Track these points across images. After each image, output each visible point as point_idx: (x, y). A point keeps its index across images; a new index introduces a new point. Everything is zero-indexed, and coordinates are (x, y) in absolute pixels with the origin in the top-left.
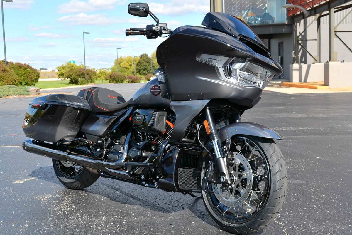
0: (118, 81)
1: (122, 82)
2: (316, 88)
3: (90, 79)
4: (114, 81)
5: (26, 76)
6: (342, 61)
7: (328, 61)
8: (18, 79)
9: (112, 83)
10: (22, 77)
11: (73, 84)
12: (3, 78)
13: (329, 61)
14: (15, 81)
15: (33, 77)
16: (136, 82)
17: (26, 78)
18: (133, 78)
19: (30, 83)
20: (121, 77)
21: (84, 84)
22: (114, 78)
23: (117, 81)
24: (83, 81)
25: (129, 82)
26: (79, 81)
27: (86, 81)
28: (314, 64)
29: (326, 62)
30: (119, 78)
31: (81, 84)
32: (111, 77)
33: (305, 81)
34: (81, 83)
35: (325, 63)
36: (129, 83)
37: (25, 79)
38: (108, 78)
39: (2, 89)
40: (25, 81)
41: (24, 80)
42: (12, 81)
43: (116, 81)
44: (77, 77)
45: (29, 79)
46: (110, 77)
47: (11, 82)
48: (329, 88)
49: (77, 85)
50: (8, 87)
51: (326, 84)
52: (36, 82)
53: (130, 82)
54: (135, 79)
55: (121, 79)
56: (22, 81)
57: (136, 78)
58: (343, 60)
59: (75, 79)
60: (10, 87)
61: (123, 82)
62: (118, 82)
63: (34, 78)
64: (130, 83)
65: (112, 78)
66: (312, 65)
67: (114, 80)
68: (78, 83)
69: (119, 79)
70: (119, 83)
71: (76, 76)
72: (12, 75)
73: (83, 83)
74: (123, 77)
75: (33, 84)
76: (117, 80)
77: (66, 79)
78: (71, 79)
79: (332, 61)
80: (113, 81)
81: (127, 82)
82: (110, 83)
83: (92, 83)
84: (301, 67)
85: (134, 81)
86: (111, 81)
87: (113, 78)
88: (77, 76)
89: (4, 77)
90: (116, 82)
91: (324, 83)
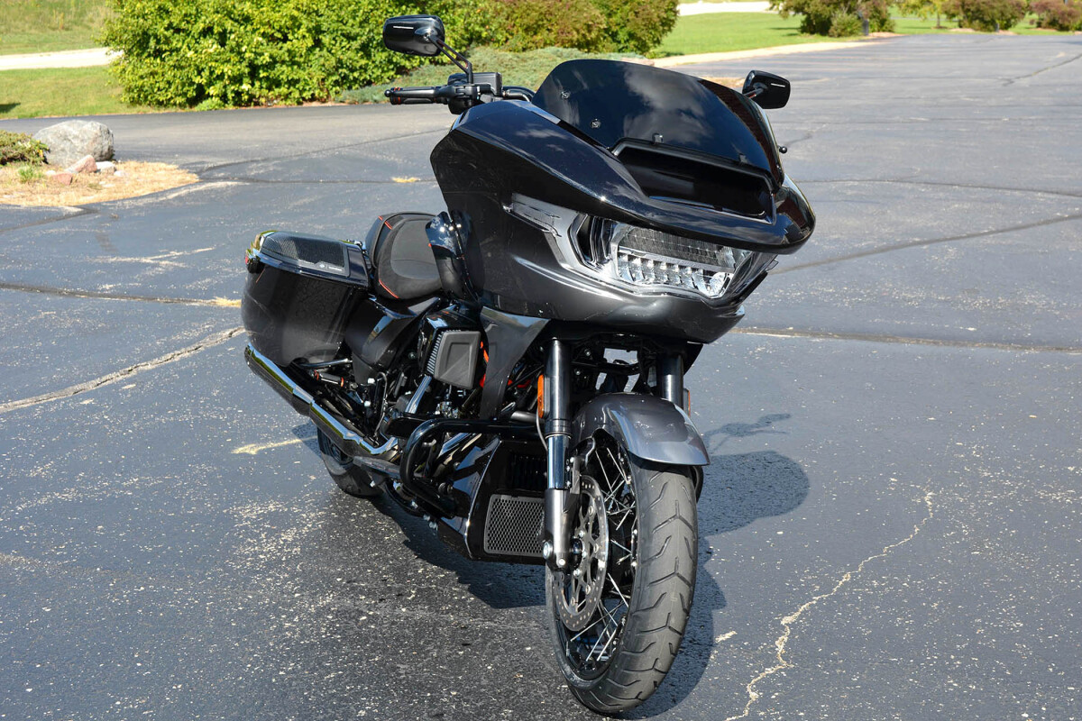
0: (993, 22)
1: (1007, 27)
3: (874, 17)
4: (977, 21)
5: (631, 10)
8: (598, 21)
9: (969, 27)
10: (619, 14)
11: (812, 33)
12: (549, 17)
14: (589, 28)
15: (656, 14)
16: (1066, 24)
17: (630, 17)
18: (1058, 7)
19: (644, 35)
20: (1005, 6)
21: (851, 33)
22: (978, 10)
23: (985, 22)
24: (850, 24)
25: (1039, 25)
26: (835, 22)
27: (860, 24)
30: (995, 11)
31: (839, 35)
32: (966, 7)
34: (839, 31)
36: (1040, 29)
37: (628, 20)
38: (953, 11)
39: (531, 62)
40: (628, 29)
41: (625, 26)
42: (578, 31)
43: (982, 20)
44: (828, 9)
45: (639, 21)
46: (963, 7)
47: (575, 33)
49: (827, 38)
50: (555, 53)
52: (664, 31)
53: (1044, 23)
54: (1063, 14)
55: (1003, 14)
56: (618, 28)
57: (1068, 9)
59: (821, 15)
60: (562, 54)
61: (1010, 26)
62: (991, 27)
63: (659, 17)
64: (1045, 28)
65: (969, 10)
67: (977, 18)
68: (832, 29)
69: (993, 15)
70: (995, 29)
71: (824, 3)
72: (579, 7)
73: (849, 30)
74: (1009, 8)
75: (655, 39)
76: (988, 19)
77: (792, 13)
78: (809, 15)
80: (971, 22)
81: (1032, 22)
82: (961, 27)
83: (884, 31)
85: (1060, 22)
86: (966, 22)
87: (973, 8)
88: (828, 6)
89: (551, 14)
90: (983, 25)
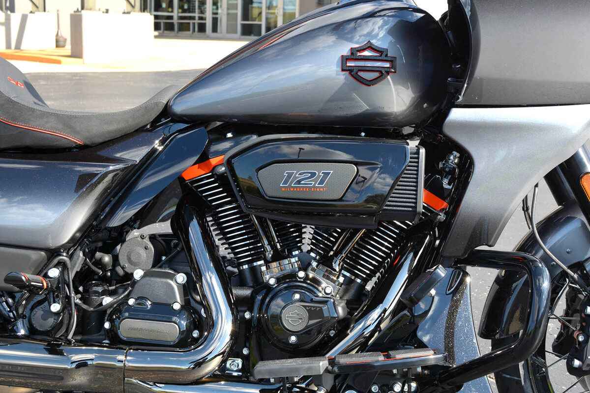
2: (59, 62)
6: (105, 11)
7: (78, 10)
13: (80, 9)
28: (34, 13)
29: (75, 12)
33: (18, 47)
35: (72, 12)
48: (84, 63)
51: (77, 53)
58: (107, 8)
66: (30, 16)
79: (87, 9)
84: (8, 19)
91: (72, 52)
